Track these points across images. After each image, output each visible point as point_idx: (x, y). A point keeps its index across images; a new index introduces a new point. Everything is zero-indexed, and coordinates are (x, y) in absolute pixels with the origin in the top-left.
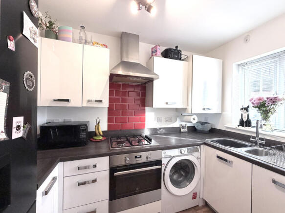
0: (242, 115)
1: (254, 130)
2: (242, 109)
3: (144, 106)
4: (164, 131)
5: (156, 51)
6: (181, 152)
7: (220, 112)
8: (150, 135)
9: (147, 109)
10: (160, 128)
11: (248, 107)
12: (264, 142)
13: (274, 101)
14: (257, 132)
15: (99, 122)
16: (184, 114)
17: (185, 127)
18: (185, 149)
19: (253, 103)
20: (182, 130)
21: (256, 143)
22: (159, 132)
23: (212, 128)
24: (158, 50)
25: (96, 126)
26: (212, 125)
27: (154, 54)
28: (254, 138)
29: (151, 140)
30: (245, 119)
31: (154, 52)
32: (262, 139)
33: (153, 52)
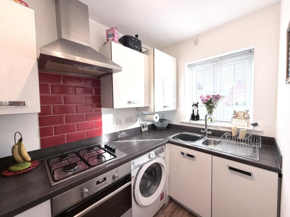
0: (193, 110)
1: (204, 123)
2: (193, 105)
3: (100, 106)
4: (125, 134)
5: (113, 35)
6: (150, 157)
7: (175, 109)
8: (109, 143)
9: (103, 110)
10: (121, 132)
11: (198, 103)
12: (210, 133)
13: (217, 98)
14: (206, 125)
15: (21, 140)
16: (145, 113)
17: (146, 126)
18: (153, 152)
19: (203, 100)
20: (143, 130)
21: (205, 134)
22: (119, 137)
23: (169, 124)
24: (116, 35)
25: (13, 148)
26: (169, 120)
27: (110, 39)
28: (204, 129)
29: (114, 151)
30: (196, 114)
31: (110, 35)
32: (209, 130)
33: (108, 36)
